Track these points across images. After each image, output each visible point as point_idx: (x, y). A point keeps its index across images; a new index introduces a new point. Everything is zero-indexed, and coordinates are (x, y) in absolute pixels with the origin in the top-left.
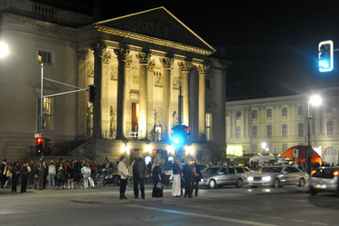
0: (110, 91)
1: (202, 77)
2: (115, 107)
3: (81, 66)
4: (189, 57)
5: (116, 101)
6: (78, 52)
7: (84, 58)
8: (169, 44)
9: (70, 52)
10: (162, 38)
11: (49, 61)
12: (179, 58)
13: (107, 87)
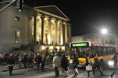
0: (39, 30)
1: (66, 27)
2: (41, 35)
3: (30, 22)
4: (63, 21)
5: (41, 33)
6: (29, 18)
7: (31, 20)
8: (57, 16)
9: (26, 18)
10: (55, 14)
11: (19, 20)
12: (60, 21)
13: (38, 29)
